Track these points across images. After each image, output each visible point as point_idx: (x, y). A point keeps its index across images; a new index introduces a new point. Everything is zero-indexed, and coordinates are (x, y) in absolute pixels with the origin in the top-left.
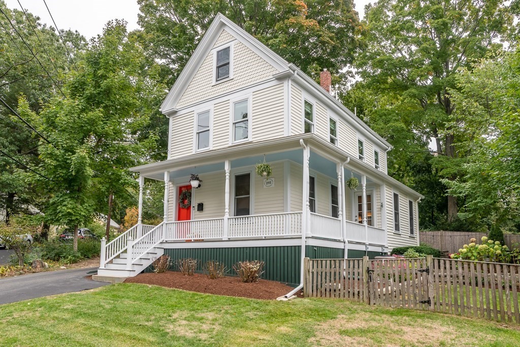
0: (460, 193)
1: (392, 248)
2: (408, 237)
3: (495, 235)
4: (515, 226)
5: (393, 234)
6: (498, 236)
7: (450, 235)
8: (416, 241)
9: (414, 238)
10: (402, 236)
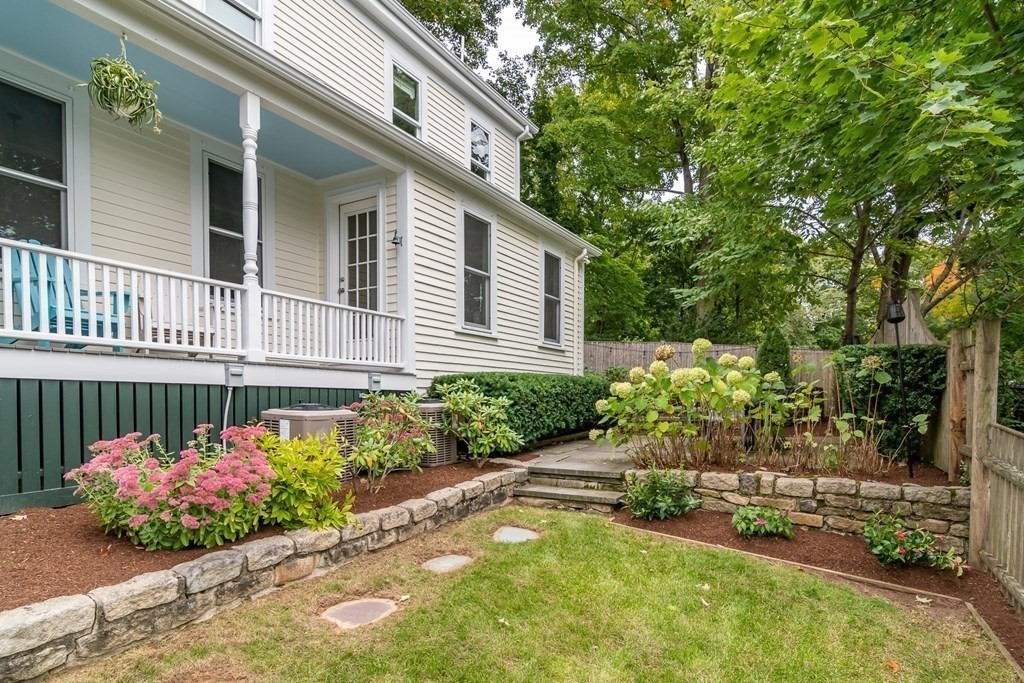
0: (683, 236)
1: (432, 375)
2: (536, 349)
3: (771, 351)
4: (818, 343)
5: (452, 335)
6: (778, 352)
7: (679, 350)
8: (570, 360)
9: (563, 351)
10: (500, 343)
